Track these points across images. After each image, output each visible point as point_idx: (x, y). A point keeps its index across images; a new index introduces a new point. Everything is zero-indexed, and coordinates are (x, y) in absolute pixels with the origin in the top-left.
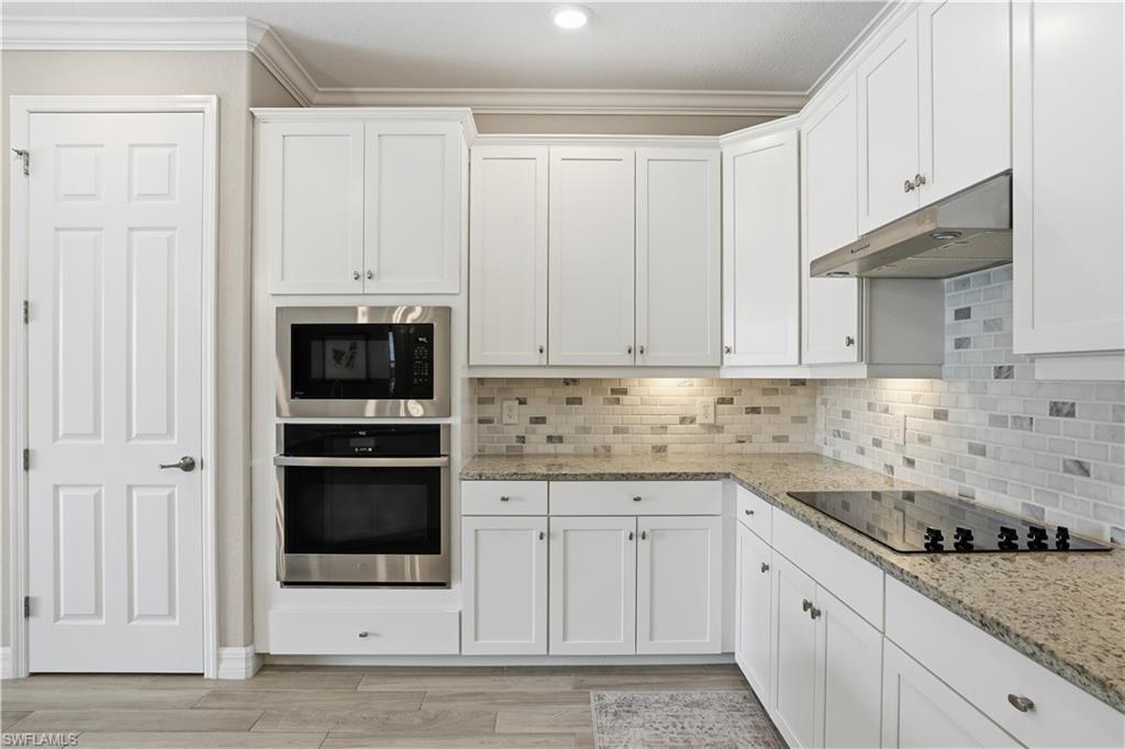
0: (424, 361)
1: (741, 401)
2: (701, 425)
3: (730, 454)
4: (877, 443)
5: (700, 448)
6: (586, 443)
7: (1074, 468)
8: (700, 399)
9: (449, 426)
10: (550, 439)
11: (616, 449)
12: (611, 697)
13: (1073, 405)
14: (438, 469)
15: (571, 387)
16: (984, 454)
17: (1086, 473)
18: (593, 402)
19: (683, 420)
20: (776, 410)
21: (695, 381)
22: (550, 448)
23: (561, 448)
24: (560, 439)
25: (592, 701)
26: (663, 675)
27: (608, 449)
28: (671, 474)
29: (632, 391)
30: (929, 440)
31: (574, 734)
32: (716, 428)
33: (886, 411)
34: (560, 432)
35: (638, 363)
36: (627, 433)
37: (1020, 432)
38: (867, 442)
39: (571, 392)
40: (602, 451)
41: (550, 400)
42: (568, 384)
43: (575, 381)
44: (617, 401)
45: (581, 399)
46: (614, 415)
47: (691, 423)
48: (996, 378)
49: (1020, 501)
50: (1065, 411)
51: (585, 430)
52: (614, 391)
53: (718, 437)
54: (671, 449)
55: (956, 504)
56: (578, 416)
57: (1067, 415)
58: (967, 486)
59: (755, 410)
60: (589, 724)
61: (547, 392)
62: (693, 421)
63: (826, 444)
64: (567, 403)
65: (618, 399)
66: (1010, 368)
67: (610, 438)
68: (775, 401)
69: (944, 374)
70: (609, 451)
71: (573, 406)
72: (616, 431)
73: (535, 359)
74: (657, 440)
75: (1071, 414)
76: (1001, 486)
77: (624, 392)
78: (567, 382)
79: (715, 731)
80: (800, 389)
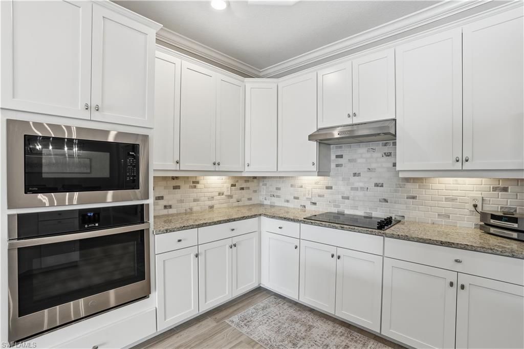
0: (134, 166)
1: (238, 186)
2: (226, 195)
3: (235, 207)
4: (296, 198)
5: (225, 205)
6: (181, 207)
7: (383, 201)
8: (225, 185)
9: (148, 205)
10: (165, 207)
11: (195, 209)
12: (235, 318)
13: (383, 184)
14: (143, 231)
15: (175, 180)
16: (348, 199)
17: (387, 202)
18: (185, 187)
19: (219, 194)
20: (248, 188)
21: (224, 177)
22: (165, 212)
23: (171, 211)
24: (170, 207)
25: (231, 325)
26: (241, 302)
27: (191, 209)
28: (244, 217)
29: (201, 182)
30: (323, 196)
31: (241, 342)
32: (230, 197)
33: (301, 187)
34: (170, 203)
35: (217, 170)
36: (199, 201)
37: (363, 192)
38: (291, 198)
39: (175, 183)
40: (189, 211)
41: (166, 188)
42: (174, 179)
43: (177, 178)
44: (195, 187)
45: (179, 186)
46: (193, 194)
47: (222, 195)
48: (354, 176)
49: (363, 211)
50: (380, 185)
51: (181, 201)
52: (194, 182)
53: (231, 200)
54: (216, 207)
55: (336, 215)
56: (178, 194)
57: (381, 186)
58: (341, 209)
59: (242, 189)
60: (241, 334)
61: (164, 183)
62: (223, 194)
63: (266, 200)
64: (174, 189)
65: (195, 186)
66: (359, 173)
67: (192, 204)
68: (248, 185)
69: (331, 175)
70: (191, 210)
71: (176, 190)
72: (195, 200)
73: (173, 166)
74: (210, 203)
75: (382, 186)
76: (356, 208)
77: (198, 183)
78: (173, 178)
79: (282, 314)
80: (255, 180)
